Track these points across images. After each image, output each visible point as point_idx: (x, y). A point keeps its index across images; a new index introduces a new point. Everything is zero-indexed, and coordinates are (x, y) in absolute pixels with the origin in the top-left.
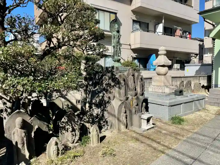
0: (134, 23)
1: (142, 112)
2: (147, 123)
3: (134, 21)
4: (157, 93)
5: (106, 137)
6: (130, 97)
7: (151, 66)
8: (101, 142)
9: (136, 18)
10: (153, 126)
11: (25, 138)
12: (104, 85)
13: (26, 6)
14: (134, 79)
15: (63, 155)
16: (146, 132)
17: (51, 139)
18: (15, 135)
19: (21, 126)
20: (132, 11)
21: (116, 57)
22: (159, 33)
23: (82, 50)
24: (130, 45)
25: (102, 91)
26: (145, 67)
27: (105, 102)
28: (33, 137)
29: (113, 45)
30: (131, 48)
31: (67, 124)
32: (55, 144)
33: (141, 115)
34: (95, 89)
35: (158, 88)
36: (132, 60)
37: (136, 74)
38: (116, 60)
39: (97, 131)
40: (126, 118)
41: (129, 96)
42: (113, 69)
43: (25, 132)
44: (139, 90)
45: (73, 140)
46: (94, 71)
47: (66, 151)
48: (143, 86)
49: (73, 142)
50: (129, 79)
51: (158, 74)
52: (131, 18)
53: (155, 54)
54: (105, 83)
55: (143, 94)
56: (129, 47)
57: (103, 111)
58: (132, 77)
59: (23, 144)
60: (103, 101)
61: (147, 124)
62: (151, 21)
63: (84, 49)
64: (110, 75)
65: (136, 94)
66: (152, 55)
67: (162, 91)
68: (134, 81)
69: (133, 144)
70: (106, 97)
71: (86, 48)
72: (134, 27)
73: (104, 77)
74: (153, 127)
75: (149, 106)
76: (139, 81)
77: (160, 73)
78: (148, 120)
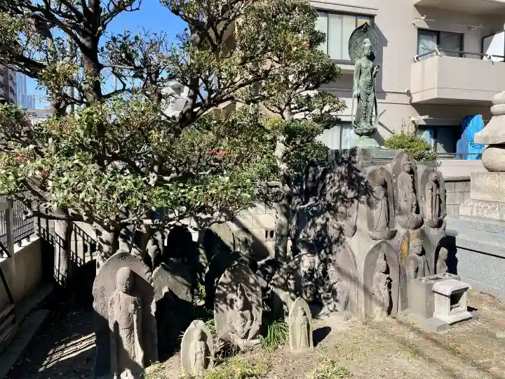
0: (422, 36)
1: (435, 273)
2: (451, 304)
3: (421, 32)
4: (485, 222)
5: (331, 333)
6: (402, 231)
7: (470, 147)
8: (315, 345)
9: (428, 23)
10: (468, 314)
11: (135, 317)
12: (328, 198)
13: (138, 9)
14: (413, 183)
15: (218, 368)
16: (446, 332)
17: (192, 325)
18: (115, 306)
19: (126, 287)
20: (416, 6)
21: (364, 124)
22: (493, 59)
23: (279, 111)
24: (409, 94)
25: (323, 213)
26: (451, 149)
27: (329, 240)
28: (153, 313)
29: (356, 92)
30: (411, 100)
31: (230, 289)
32: (199, 337)
33: (433, 282)
34: (306, 206)
35: (490, 208)
36: (415, 132)
37: (421, 169)
38: (365, 131)
39: (305, 314)
40: (389, 286)
41: (398, 227)
42: (355, 155)
43: (135, 303)
44: (428, 212)
45: (246, 331)
46: (308, 160)
47: (227, 356)
48: (440, 202)
49: (246, 337)
50: (399, 182)
51: (491, 170)
52: (414, 24)
53: (481, 116)
54: (332, 191)
55: (440, 224)
56: (406, 99)
57: (325, 262)
58: (409, 177)
59: (131, 329)
60: (324, 238)
61: (451, 309)
62: (470, 28)
63: (283, 107)
64: (343, 169)
65: (419, 224)
66: (472, 116)
67: (501, 216)
68: (414, 187)
69: (405, 362)
70: (333, 227)
71: (288, 104)
72: (421, 46)
73: (328, 176)
74: (470, 318)
75: (457, 255)
76: (428, 187)
77: (495, 167)
78: (455, 298)
